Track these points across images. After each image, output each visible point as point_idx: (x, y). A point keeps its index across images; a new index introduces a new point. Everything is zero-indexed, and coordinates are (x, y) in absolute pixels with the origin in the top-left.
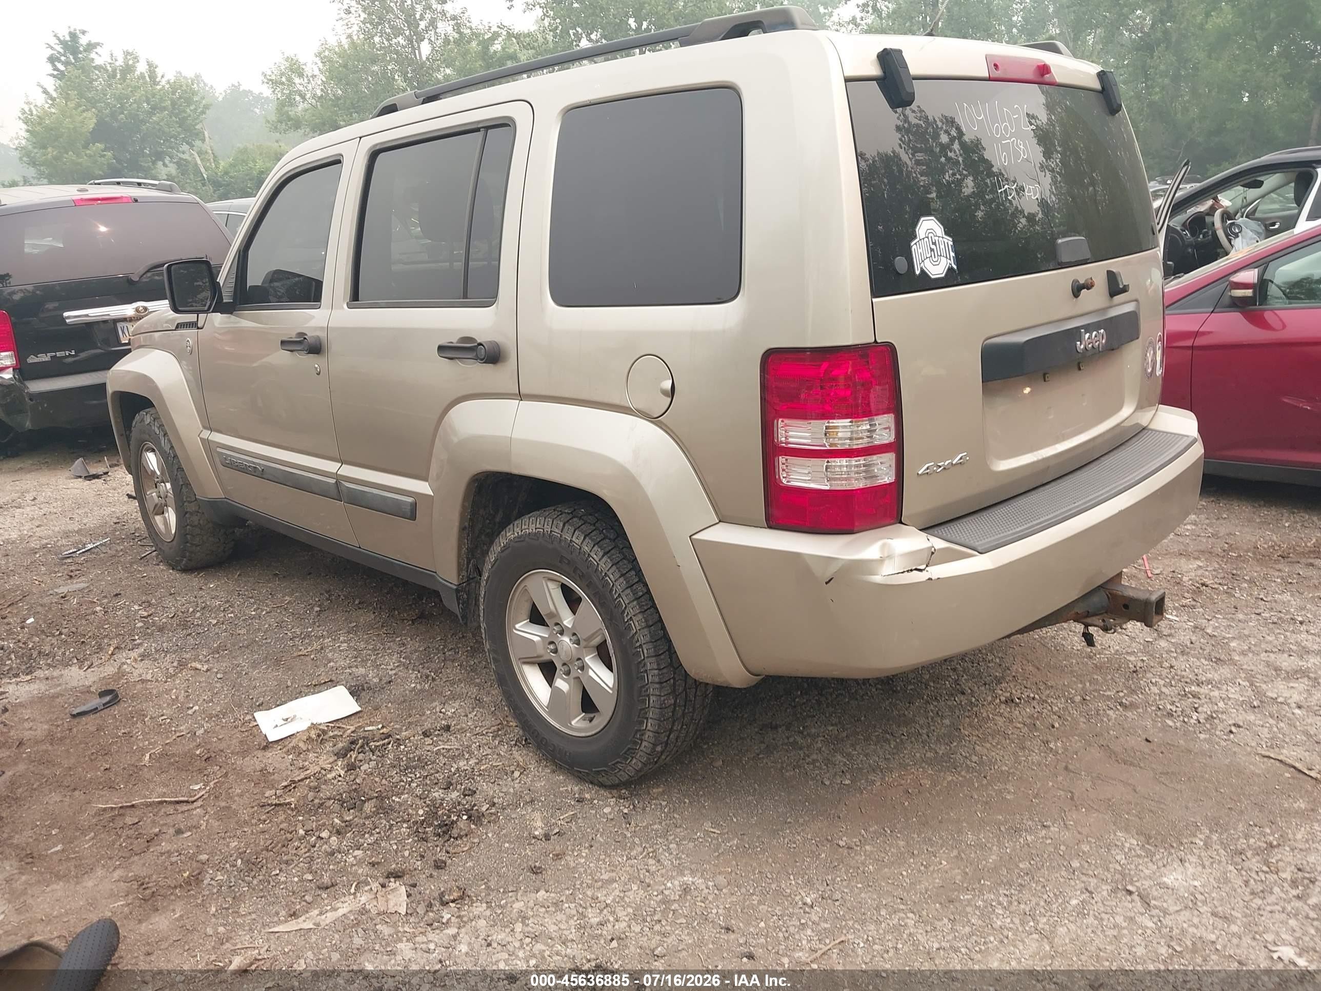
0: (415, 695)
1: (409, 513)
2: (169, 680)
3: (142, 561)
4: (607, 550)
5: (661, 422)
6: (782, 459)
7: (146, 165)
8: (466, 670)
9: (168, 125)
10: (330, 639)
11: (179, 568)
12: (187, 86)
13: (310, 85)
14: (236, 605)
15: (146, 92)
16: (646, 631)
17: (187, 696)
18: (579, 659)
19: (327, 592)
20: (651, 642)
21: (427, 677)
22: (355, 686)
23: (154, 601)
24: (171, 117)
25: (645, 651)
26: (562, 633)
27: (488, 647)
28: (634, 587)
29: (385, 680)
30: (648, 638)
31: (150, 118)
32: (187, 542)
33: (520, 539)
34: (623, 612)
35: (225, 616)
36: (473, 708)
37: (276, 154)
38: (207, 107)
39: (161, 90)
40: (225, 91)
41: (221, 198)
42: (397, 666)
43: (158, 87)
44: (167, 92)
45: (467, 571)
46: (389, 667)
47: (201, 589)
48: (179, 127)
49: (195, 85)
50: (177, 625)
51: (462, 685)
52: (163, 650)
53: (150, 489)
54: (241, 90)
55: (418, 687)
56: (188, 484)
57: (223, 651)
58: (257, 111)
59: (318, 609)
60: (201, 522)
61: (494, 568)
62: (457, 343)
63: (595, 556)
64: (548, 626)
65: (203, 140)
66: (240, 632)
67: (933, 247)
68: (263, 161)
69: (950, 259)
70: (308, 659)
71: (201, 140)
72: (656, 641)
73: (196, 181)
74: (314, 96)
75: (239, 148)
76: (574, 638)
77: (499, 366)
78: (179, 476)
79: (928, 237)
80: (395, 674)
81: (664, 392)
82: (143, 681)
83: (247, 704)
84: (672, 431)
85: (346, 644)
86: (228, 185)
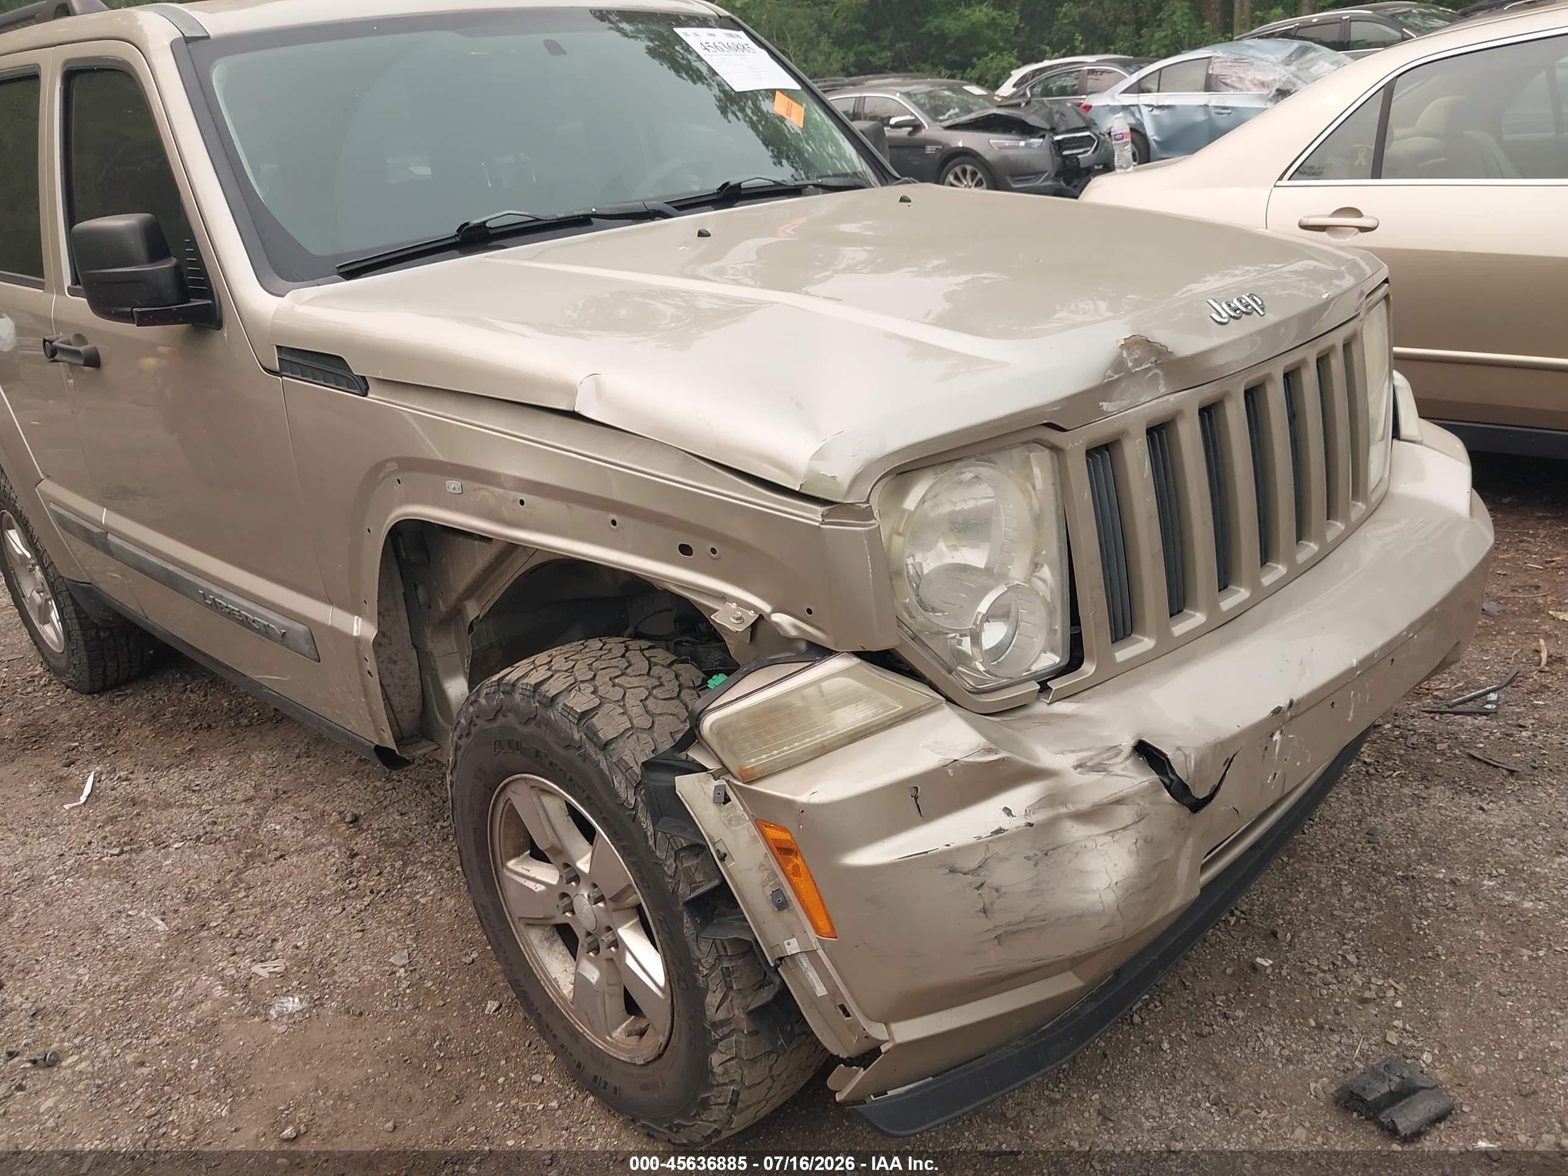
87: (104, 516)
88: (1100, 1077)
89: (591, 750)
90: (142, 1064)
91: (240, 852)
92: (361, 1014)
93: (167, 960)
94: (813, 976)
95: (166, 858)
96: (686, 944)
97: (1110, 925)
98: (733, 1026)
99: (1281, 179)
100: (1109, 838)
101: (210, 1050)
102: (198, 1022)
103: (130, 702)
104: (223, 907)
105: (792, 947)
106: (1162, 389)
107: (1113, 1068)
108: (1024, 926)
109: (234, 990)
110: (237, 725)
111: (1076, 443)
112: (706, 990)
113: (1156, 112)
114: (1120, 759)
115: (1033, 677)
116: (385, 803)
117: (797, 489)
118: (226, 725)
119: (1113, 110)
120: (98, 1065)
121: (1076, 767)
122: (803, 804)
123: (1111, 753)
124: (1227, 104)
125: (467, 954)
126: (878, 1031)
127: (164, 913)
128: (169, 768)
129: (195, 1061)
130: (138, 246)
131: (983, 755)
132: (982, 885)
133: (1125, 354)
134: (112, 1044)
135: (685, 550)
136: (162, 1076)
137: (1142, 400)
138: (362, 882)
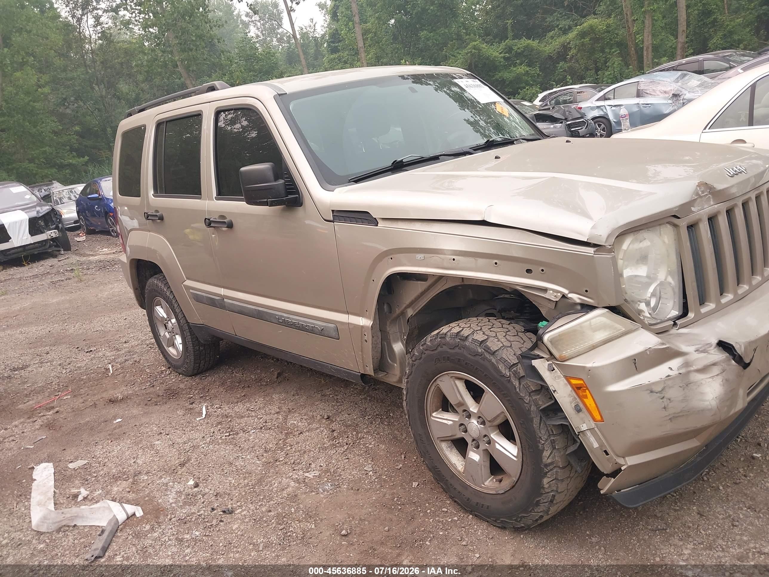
87: (222, 291)
88: (694, 501)
89: (487, 355)
90: (270, 511)
91: (282, 433)
92: (358, 490)
93: (266, 473)
94: (592, 439)
95: (250, 436)
96: (534, 431)
97: (715, 414)
98: (555, 465)
99: (705, 129)
100: (711, 380)
101: (298, 505)
102: (288, 495)
103: (209, 378)
104: (282, 453)
105: (584, 427)
106: (712, 203)
107: (699, 497)
108: (681, 414)
109: (299, 483)
110: (262, 385)
111: (683, 223)
112: (542, 451)
113: (613, 108)
114: (712, 348)
115: (669, 319)
116: (340, 411)
117: (586, 240)
118: (256, 385)
119: (592, 109)
120: (251, 513)
121: (696, 351)
122: (590, 367)
123: (708, 346)
124: (648, 103)
125: (397, 465)
126: (621, 461)
127: (257, 456)
128: (237, 402)
129: (293, 509)
130: (270, 175)
131: (660, 345)
132: (663, 397)
133: (698, 188)
134: (254, 504)
135: (529, 271)
136: (281, 515)
137: (705, 207)
138: (341, 441)
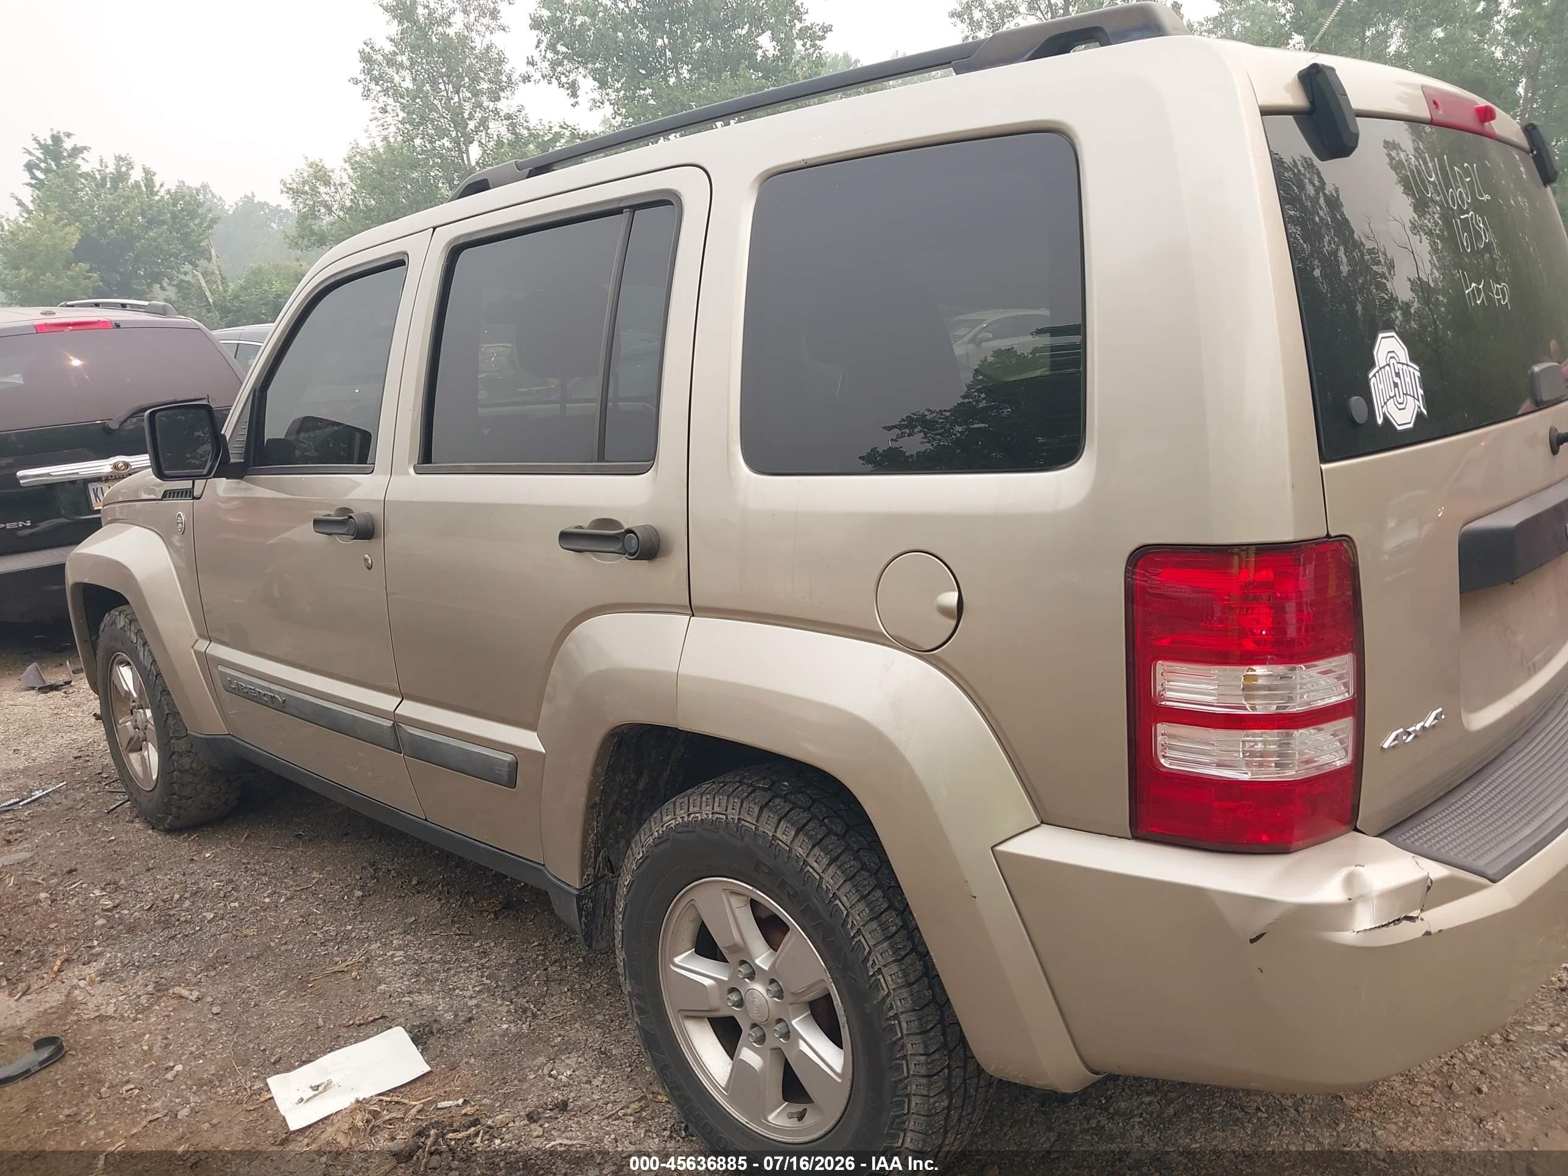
0: (510, 1043)
1: (506, 778)
2: (140, 1016)
3: (110, 816)
4: (835, 854)
5: (935, 657)
6: (1161, 728)
7: (140, 288)
8: (581, 999)
9: (167, 241)
10: (379, 944)
11: (161, 827)
12: (191, 196)
13: (338, 195)
14: (242, 887)
15: (142, 203)
16: (904, 993)
17: (167, 1046)
18: (780, 1021)
19: (372, 865)
20: (914, 1010)
21: (525, 1011)
22: (419, 1026)
23: (123, 882)
24: (171, 233)
25: (904, 1025)
26: (751, 976)
27: (629, 989)
28: (883, 918)
29: (463, 1016)
30: (909, 1004)
31: (146, 233)
32: (174, 794)
33: (687, 828)
34: (866, 959)
35: (225, 905)
36: (599, 1068)
37: (297, 275)
38: (214, 221)
39: (159, 201)
40: (236, 204)
41: (229, 326)
42: (480, 991)
43: (157, 198)
44: (168, 204)
45: (594, 868)
46: (467, 994)
47: (192, 860)
48: (180, 244)
49: (201, 196)
50: (155, 921)
51: (577, 1025)
52: (133, 965)
53: (124, 716)
54: (256, 201)
55: (513, 1029)
56: (176, 714)
57: (222, 964)
58: (274, 226)
59: (360, 893)
60: (194, 765)
61: (640, 871)
62: (590, 527)
63: (815, 865)
64: (727, 961)
65: (209, 260)
66: (247, 932)
67: (1397, 380)
68: (281, 283)
69: (1418, 400)
70: (347, 977)
71: (207, 259)
72: (921, 1009)
73: (199, 307)
74: (342, 207)
75: (251, 268)
76: (773, 988)
77: (658, 562)
78: (164, 702)
79: (1389, 365)
80: (477, 1006)
81: (945, 611)
82: (102, 1018)
83: (255, 1060)
84: (955, 671)
85: (401, 953)
86: (238, 311)
